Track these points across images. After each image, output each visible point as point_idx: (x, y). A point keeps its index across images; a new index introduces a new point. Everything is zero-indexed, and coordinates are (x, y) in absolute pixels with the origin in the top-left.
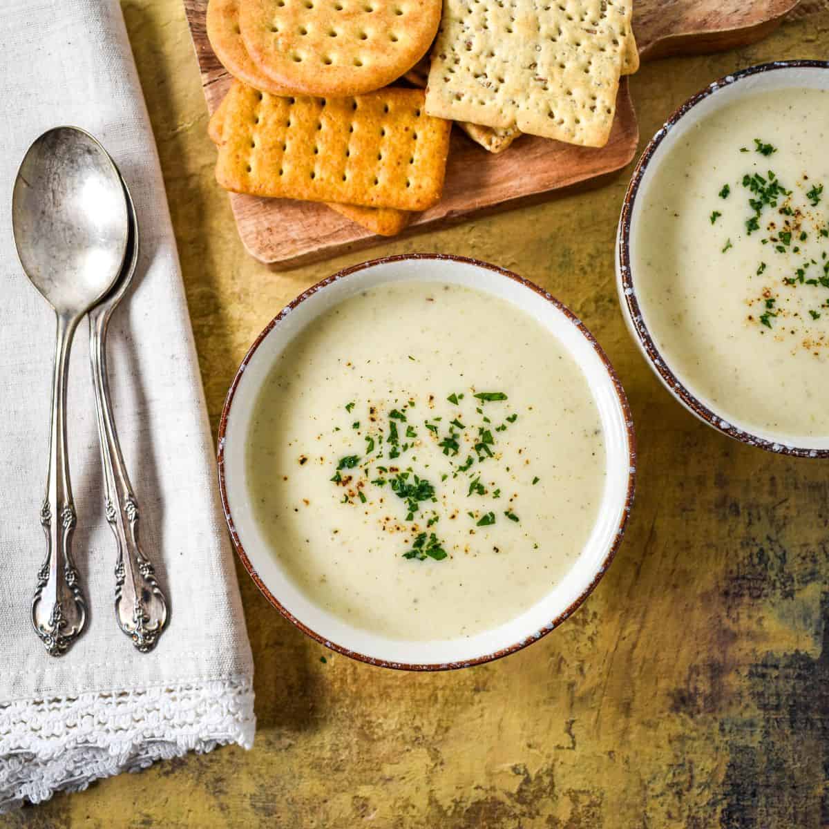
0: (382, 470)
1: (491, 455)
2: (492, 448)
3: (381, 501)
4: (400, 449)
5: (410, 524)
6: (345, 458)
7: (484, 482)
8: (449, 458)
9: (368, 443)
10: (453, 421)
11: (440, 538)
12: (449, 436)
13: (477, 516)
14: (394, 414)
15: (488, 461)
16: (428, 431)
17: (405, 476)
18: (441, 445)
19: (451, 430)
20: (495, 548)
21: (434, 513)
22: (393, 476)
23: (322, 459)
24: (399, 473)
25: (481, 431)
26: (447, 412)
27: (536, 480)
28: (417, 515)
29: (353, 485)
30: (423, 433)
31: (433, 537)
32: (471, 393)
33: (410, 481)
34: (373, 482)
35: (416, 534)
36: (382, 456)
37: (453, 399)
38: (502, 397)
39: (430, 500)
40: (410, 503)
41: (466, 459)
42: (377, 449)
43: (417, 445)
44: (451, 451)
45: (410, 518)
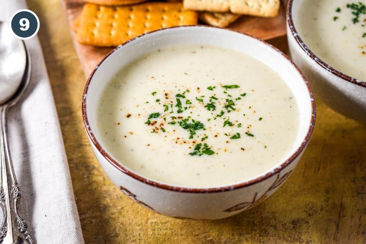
0: (173, 118)
1: (234, 110)
2: (234, 107)
3: (174, 131)
4: (183, 109)
5: (192, 140)
6: (153, 114)
7: (232, 120)
8: (211, 112)
9: (165, 108)
10: (211, 97)
11: (209, 145)
12: (210, 103)
13: (229, 135)
14: (178, 95)
15: (233, 112)
16: (198, 101)
17: (187, 120)
18: (206, 107)
19: (210, 101)
20: (242, 149)
21: (205, 135)
22: (180, 120)
23: (139, 115)
24: (184, 119)
25: (227, 100)
26: (207, 96)
27: (260, 119)
28: (194, 136)
29: (157, 125)
30: (195, 103)
31: (206, 145)
32: (220, 86)
33: (190, 122)
34: (168, 123)
35: (195, 144)
36: (173, 112)
37: (210, 89)
38: (236, 87)
39: (202, 130)
40: (191, 131)
41: (220, 111)
42: (170, 110)
43: (192, 107)
44: (212, 109)
45: (191, 137)
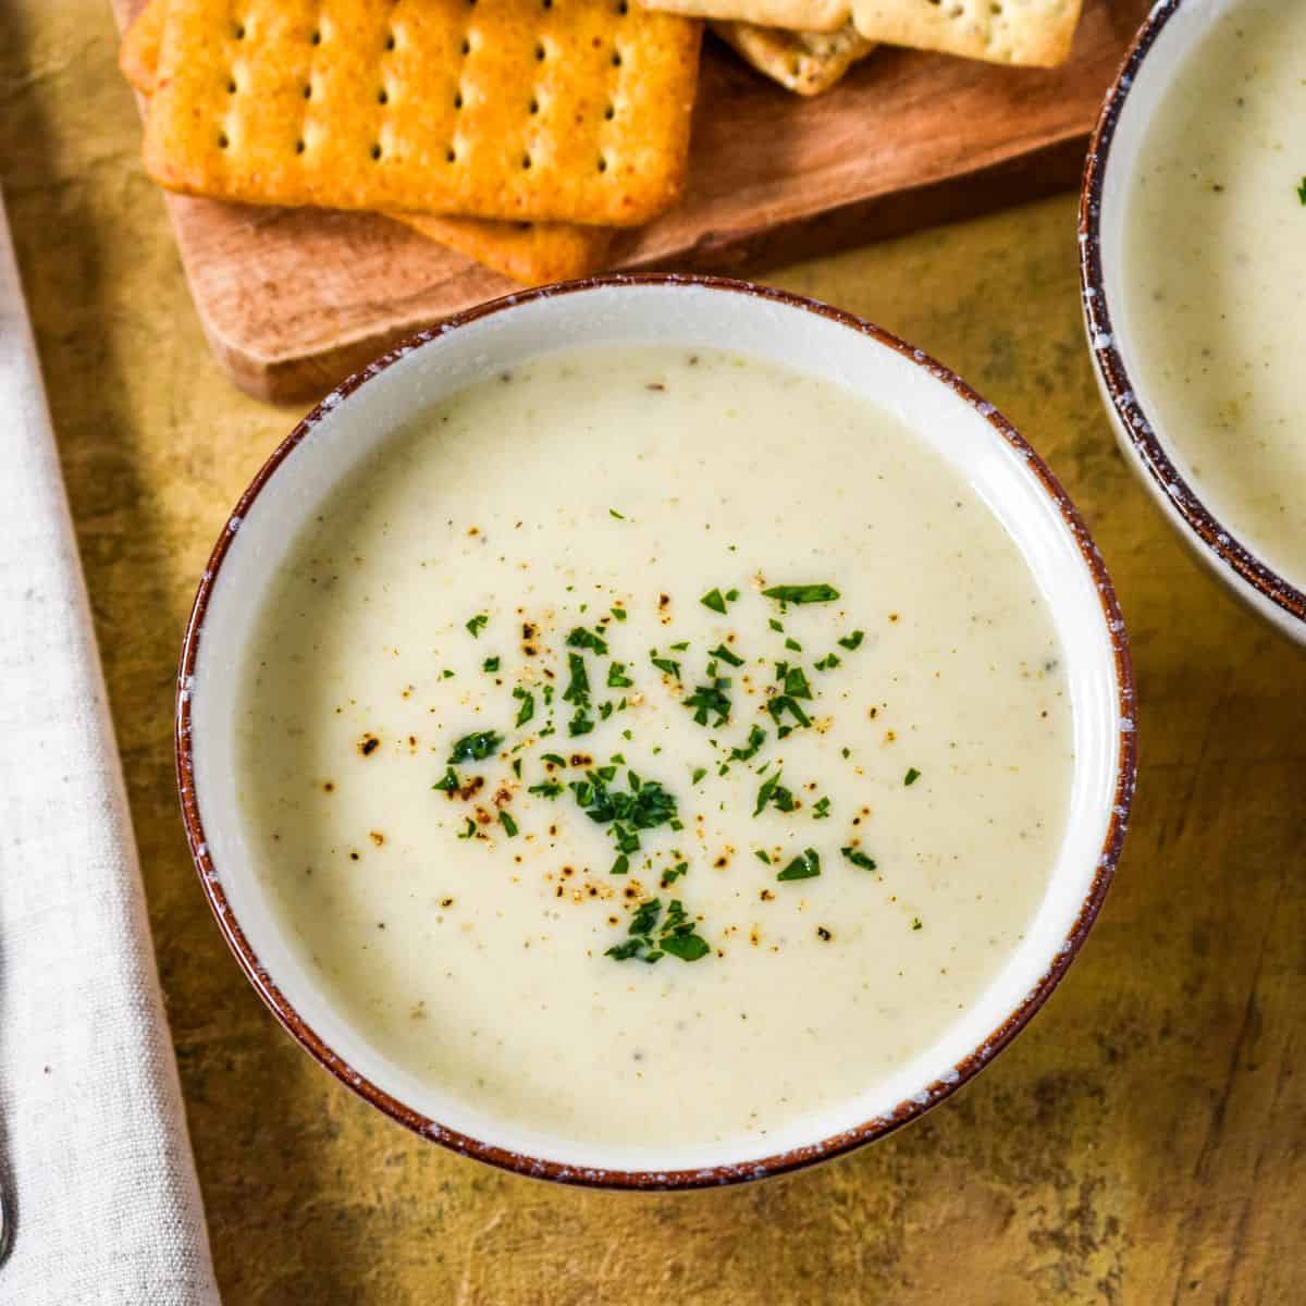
0: (553, 761)
1: (806, 723)
2: (807, 707)
3: (553, 830)
4: (593, 715)
5: (621, 882)
6: (468, 738)
7: (793, 783)
8: (709, 732)
9: (519, 704)
10: (715, 649)
11: (692, 911)
12: (708, 682)
13: (777, 860)
14: (579, 638)
15: (800, 736)
16: (659, 673)
17: (607, 774)
18: (689, 703)
19: (711, 670)
20: (821, 931)
21: (678, 856)
22: (578, 774)
23: (412, 741)
24: (593, 768)
25: (782, 670)
26: (700, 632)
27: (912, 776)
28: (635, 861)
29: (485, 798)
30: (646, 677)
31: (677, 909)
32: (756, 588)
33: (619, 785)
34: (532, 790)
35: (635, 904)
36: (552, 731)
37: (715, 602)
38: (826, 594)
39: (666, 827)
40: (621, 833)
41: (748, 732)
42: (541, 715)
43: (633, 705)
44: (713, 716)
45: (621, 867)
